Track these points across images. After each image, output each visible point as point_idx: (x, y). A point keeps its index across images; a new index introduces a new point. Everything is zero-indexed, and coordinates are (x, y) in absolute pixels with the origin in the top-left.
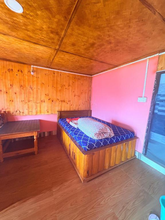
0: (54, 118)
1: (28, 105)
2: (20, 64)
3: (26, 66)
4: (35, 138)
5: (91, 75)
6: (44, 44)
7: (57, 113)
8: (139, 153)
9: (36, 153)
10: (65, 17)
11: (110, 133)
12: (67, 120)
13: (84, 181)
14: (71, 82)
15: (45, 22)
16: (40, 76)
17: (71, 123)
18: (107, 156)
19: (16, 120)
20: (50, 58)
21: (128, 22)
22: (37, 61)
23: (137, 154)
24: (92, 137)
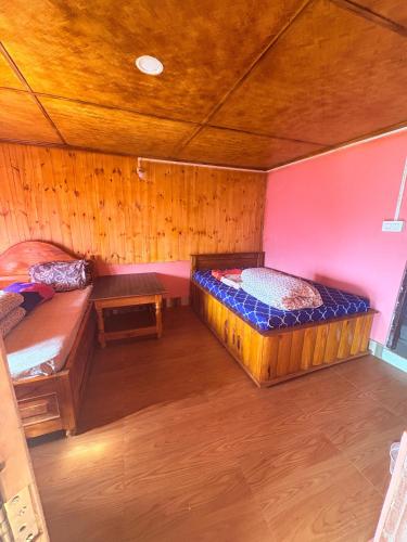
0: (184, 271)
1: (133, 242)
2: (117, 157)
3: (128, 159)
4: (157, 307)
5: (265, 169)
6: (180, 117)
7: (189, 258)
8: (378, 345)
9: (159, 336)
10: (238, 72)
11: (313, 299)
12: (213, 274)
13: (261, 384)
14: (219, 188)
15: (195, 83)
16: (154, 180)
17: (224, 280)
18: (307, 343)
19: (112, 274)
20: (182, 141)
21: (369, 65)
22: (153, 149)
23: (373, 348)
24: (275, 306)
